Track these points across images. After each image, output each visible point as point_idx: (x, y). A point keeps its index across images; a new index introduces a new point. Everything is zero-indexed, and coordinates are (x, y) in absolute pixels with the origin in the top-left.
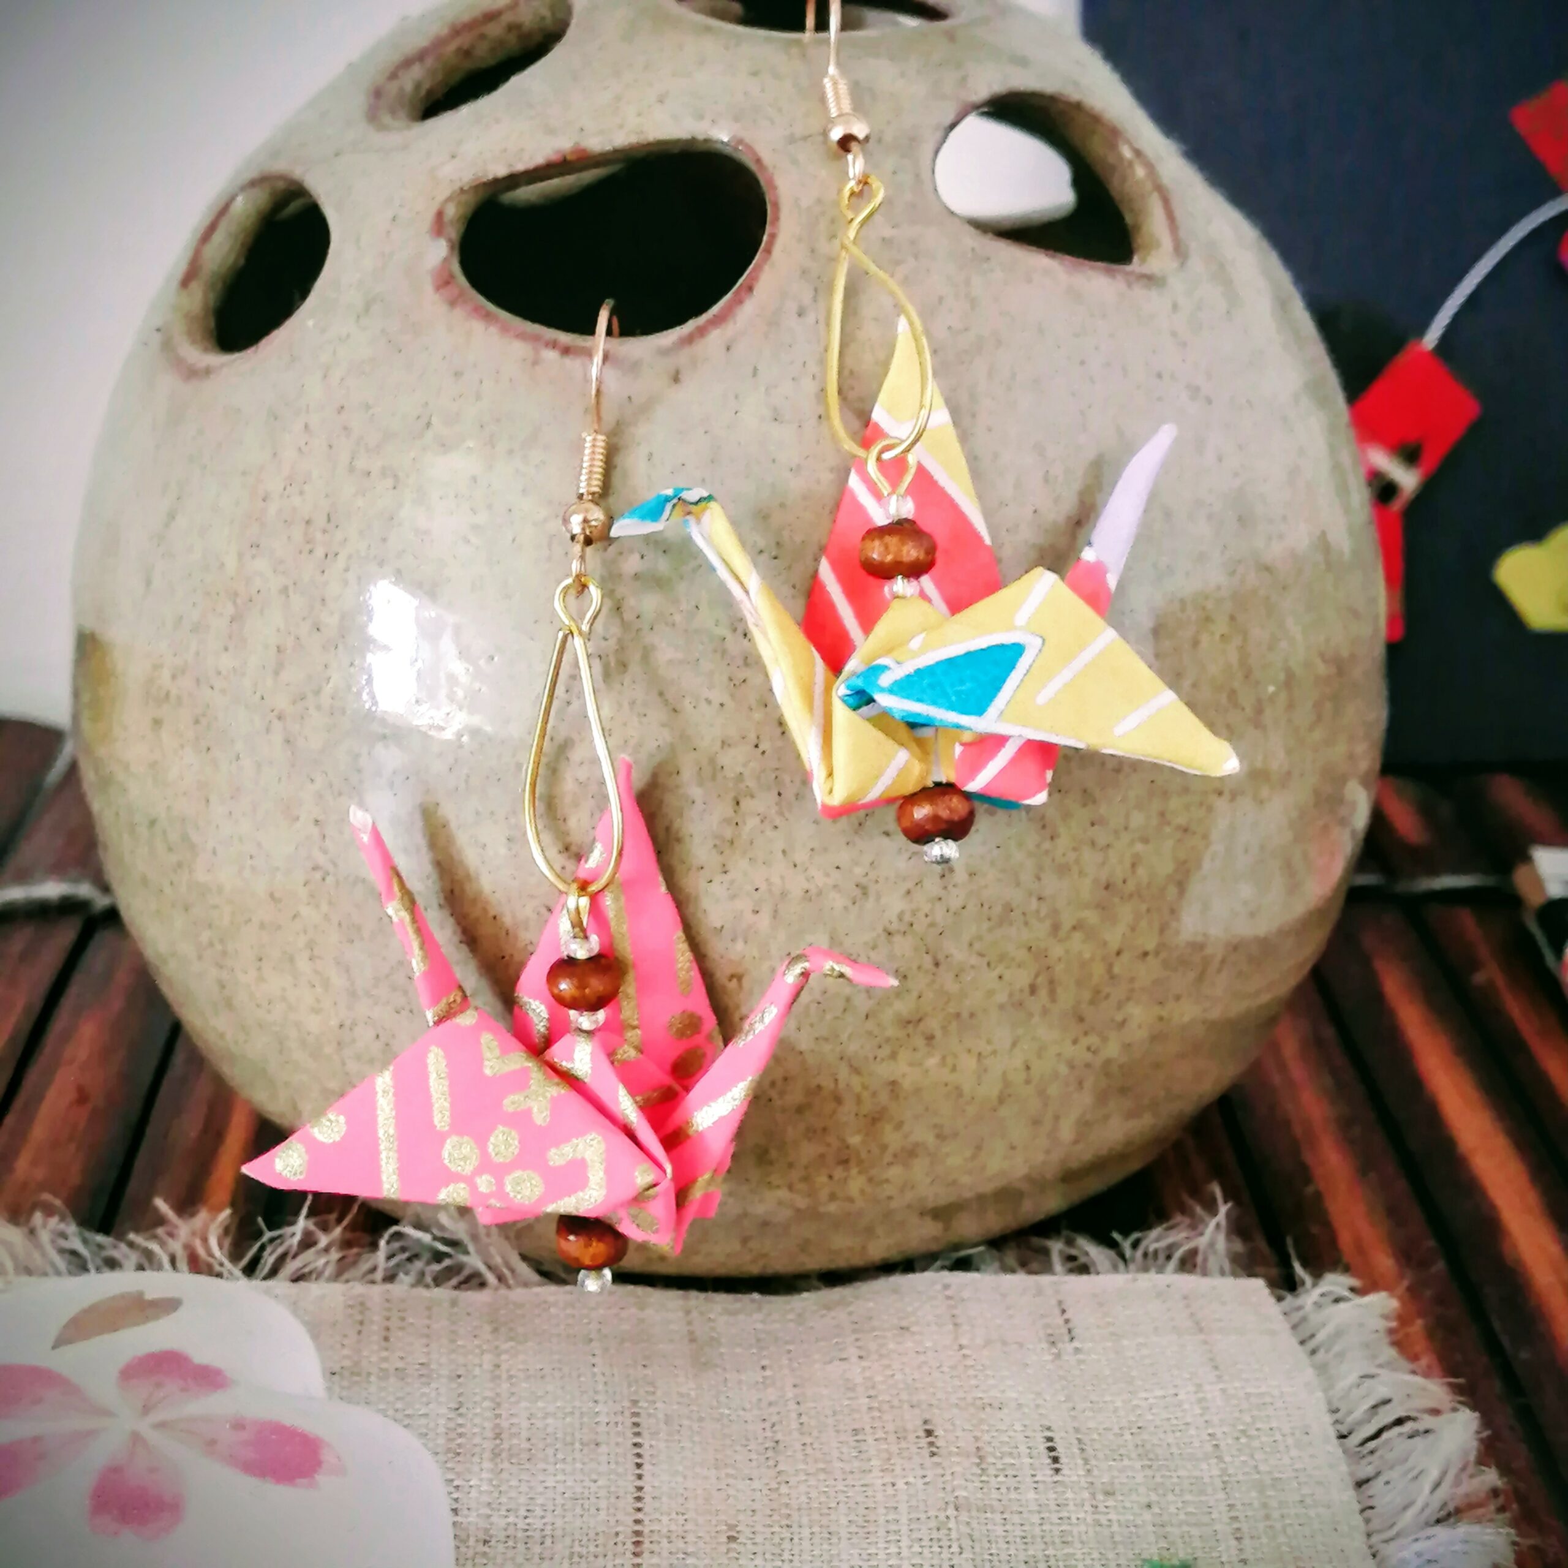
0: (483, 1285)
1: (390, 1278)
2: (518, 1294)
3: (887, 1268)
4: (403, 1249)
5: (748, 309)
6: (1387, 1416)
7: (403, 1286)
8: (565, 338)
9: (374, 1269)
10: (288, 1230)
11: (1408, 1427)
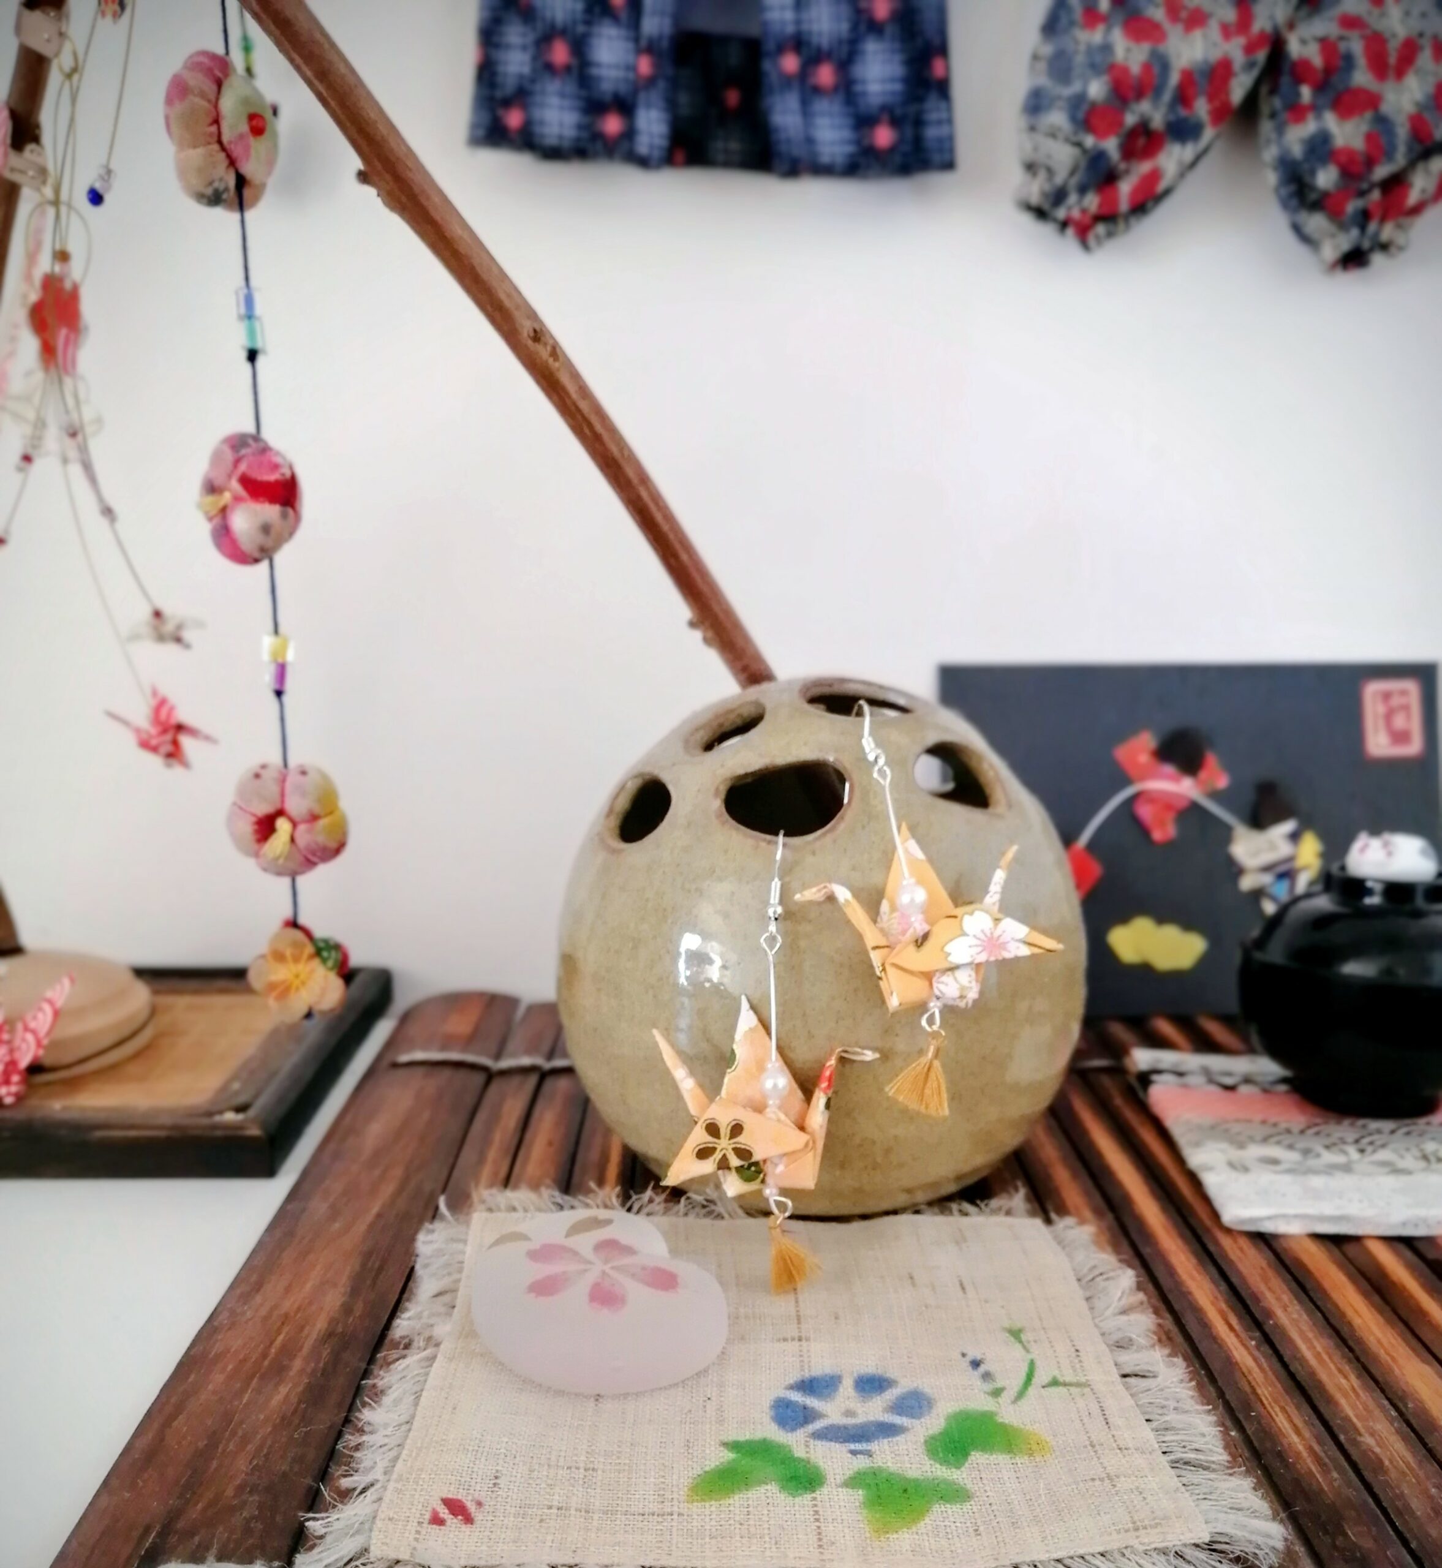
0: (723, 1218)
1: (686, 1214)
2: (738, 1222)
3: (887, 1213)
4: (690, 1203)
5: (842, 826)
6: (1097, 1272)
7: (691, 1218)
8: (768, 837)
9: (678, 1212)
10: (642, 1196)
11: (1105, 1276)
